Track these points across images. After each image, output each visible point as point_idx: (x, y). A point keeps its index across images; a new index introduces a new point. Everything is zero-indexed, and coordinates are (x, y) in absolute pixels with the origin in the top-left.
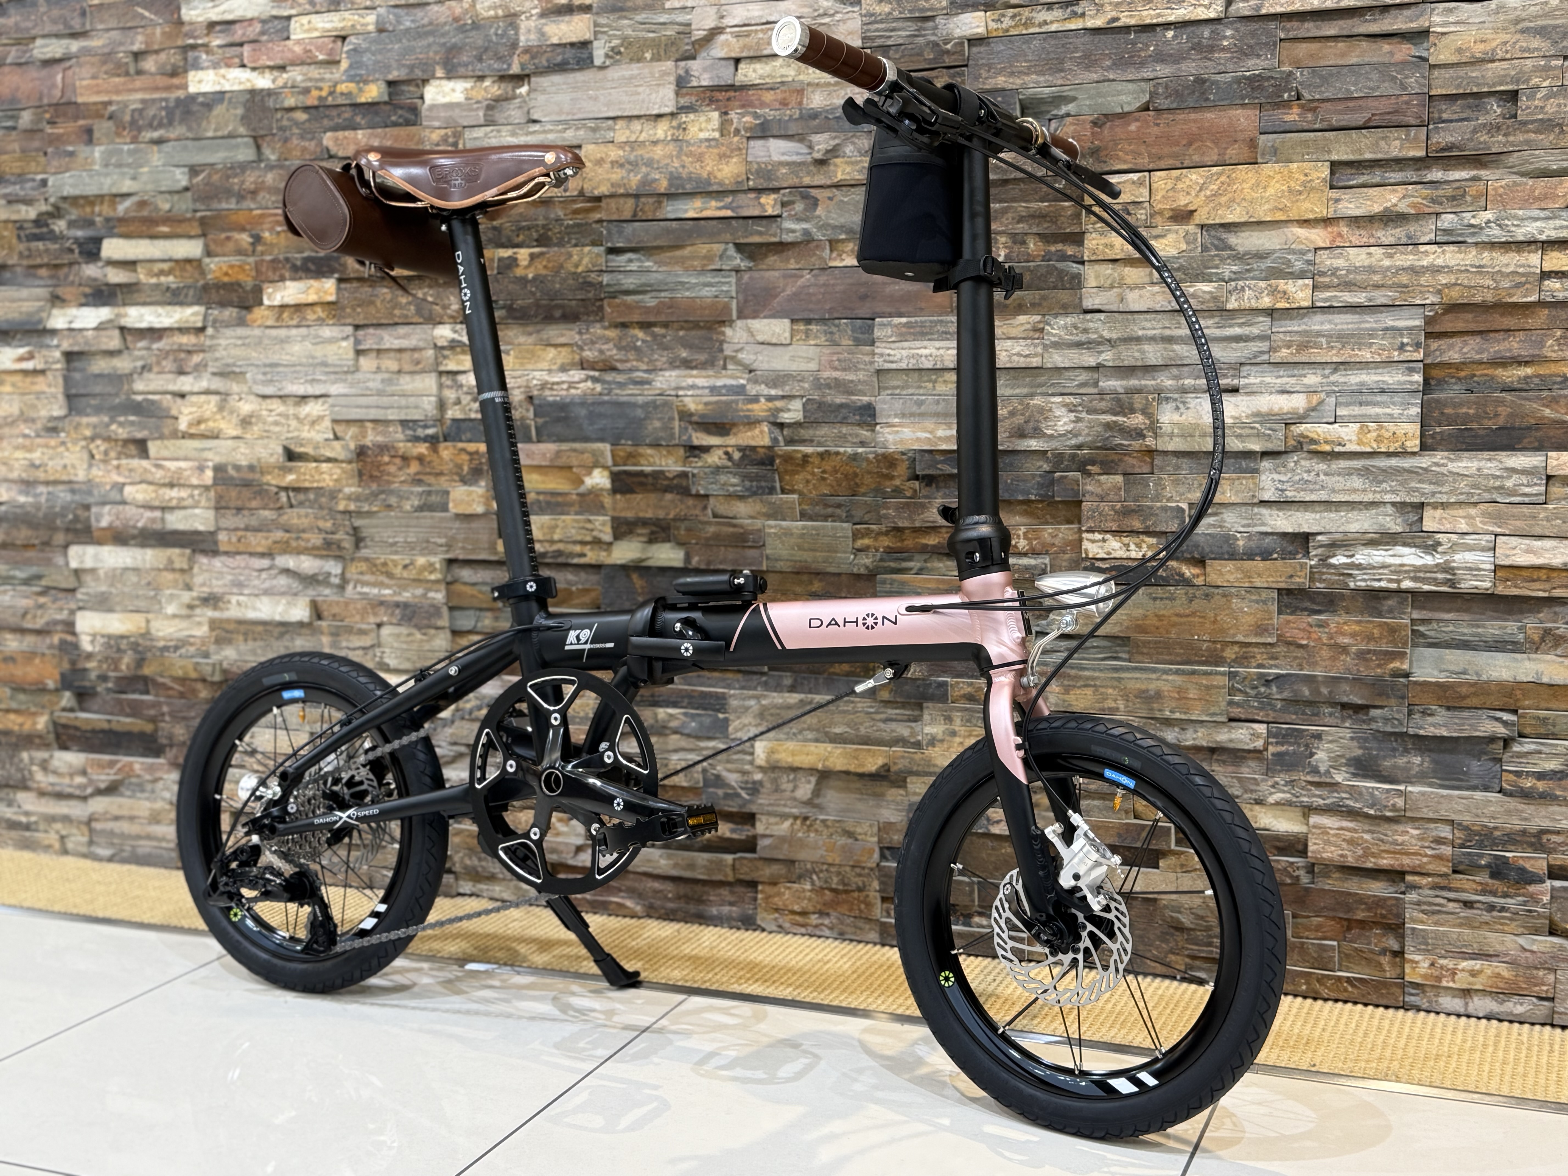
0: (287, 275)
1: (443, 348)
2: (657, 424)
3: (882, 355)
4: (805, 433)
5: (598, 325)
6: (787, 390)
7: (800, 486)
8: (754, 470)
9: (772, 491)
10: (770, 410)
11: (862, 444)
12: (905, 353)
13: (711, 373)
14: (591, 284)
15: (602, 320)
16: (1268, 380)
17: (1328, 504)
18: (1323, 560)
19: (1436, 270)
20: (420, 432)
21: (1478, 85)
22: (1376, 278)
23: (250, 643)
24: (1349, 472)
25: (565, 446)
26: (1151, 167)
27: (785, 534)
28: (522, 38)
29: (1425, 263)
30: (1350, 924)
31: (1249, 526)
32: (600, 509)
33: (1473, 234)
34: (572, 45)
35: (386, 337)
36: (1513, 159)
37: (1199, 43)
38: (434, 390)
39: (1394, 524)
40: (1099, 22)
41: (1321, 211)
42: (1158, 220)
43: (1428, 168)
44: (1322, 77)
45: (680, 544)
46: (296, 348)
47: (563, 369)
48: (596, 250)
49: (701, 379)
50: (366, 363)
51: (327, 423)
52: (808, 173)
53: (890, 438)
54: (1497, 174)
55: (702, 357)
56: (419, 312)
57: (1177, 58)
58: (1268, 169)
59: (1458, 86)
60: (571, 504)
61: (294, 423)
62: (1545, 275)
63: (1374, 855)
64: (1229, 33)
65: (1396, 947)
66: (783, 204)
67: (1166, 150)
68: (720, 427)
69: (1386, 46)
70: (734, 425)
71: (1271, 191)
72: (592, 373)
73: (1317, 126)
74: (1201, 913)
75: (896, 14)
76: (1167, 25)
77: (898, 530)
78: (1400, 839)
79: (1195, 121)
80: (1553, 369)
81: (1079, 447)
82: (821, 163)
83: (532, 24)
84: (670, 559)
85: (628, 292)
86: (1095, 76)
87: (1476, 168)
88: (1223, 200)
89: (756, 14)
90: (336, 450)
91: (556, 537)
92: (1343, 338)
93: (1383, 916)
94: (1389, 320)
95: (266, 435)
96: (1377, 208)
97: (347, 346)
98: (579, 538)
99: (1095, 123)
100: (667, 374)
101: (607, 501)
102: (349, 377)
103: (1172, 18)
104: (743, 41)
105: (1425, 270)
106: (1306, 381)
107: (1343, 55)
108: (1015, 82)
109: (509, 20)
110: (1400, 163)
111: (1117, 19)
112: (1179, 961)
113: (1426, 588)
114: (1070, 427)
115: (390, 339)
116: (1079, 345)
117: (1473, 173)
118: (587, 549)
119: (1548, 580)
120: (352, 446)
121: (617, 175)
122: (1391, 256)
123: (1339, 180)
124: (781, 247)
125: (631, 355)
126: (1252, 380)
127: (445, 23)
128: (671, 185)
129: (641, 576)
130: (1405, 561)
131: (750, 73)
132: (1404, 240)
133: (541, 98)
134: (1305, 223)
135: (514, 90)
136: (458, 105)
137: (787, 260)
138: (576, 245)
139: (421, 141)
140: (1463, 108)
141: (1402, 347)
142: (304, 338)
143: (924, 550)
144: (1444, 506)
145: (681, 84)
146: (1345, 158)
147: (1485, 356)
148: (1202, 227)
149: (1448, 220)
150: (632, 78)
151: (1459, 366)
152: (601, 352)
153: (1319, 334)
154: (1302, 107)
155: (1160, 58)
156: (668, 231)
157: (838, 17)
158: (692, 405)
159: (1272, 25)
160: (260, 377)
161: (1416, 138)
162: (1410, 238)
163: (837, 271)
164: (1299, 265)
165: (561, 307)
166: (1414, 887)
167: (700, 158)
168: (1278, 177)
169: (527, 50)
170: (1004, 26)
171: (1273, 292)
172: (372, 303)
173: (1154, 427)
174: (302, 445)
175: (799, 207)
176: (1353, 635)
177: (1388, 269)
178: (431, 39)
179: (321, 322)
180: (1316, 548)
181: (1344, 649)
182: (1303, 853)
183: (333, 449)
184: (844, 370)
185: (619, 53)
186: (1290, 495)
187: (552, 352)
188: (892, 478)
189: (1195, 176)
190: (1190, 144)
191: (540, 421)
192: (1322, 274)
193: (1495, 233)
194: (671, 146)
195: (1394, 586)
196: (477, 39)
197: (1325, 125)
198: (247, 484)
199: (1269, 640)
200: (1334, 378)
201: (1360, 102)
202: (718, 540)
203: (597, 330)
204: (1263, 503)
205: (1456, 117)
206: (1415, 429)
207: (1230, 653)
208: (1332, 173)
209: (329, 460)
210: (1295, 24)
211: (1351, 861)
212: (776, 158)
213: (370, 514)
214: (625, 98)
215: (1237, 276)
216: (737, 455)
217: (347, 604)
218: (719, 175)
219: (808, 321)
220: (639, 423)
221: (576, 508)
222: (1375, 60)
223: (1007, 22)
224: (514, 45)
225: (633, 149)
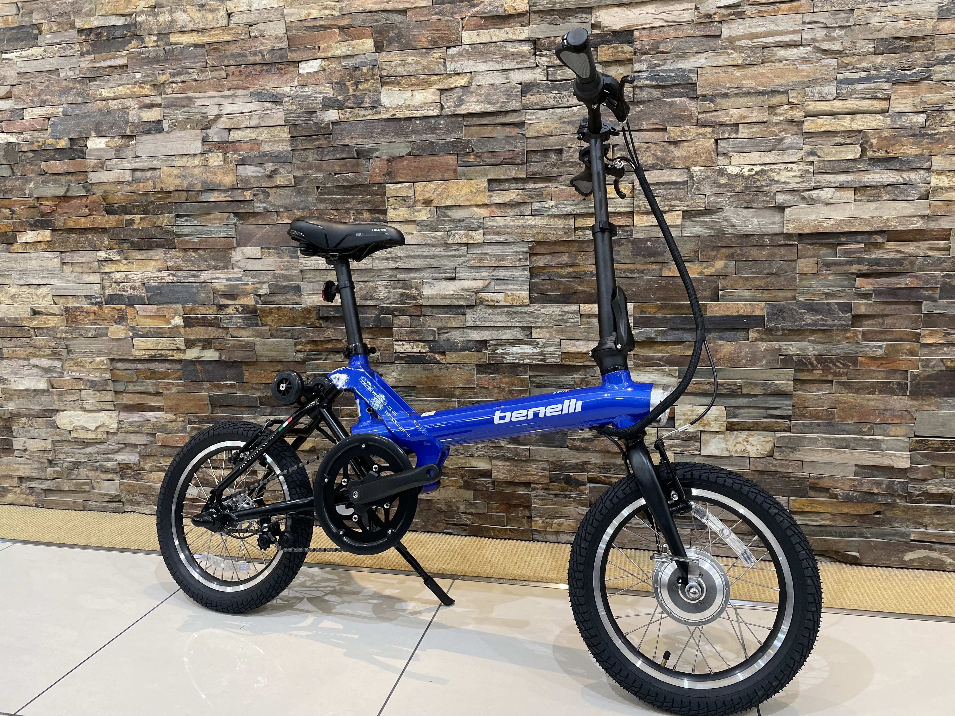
0: (28, 228)
1: (102, 261)
2: (203, 295)
3: (302, 263)
4: (270, 299)
5: (173, 250)
6: (261, 279)
7: (269, 323)
8: (248, 315)
9: (257, 325)
10: (253, 288)
11: (297, 303)
12: (312, 262)
13: (226, 271)
14: (169, 231)
15: (175, 248)
16: (467, 274)
17: (494, 328)
18: (494, 351)
19: (533, 227)
20: (94, 301)
21: (546, 146)
22: (508, 230)
23: (21, 400)
24: (502, 313)
25: (161, 306)
26: (414, 180)
27: (264, 345)
28: (130, 118)
29: (527, 224)
30: (510, 506)
31: (462, 337)
32: (179, 335)
33: (546, 211)
34: (153, 122)
35: (75, 257)
36: (561, 179)
37: (430, 126)
38: (99, 281)
39: (520, 335)
40: (387, 116)
41: (484, 201)
42: (418, 204)
43: (528, 182)
44: (481, 142)
45: (217, 350)
46: (34, 262)
47: (159, 270)
48: (170, 215)
49: (221, 275)
50: (67, 269)
51: (50, 297)
52: (264, 181)
53: (308, 300)
54: (556, 185)
55: (222, 265)
56: (90, 245)
57: (421, 133)
58: (462, 182)
59: (538, 147)
60: (166, 333)
61: (35, 297)
62: (576, 229)
63: (518, 476)
64: (442, 122)
65: (529, 515)
66: (254, 195)
67: (420, 173)
68: (233, 297)
69: (508, 129)
70: (238, 295)
71: (463, 192)
72: (172, 272)
73: (481, 164)
74: (449, 504)
75: (299, 110)
76: (417, 118)
77: (314, 342)
78: (528, 469)
79: (431, 160)
80: (581, 269)
81: (391, 304)
82: (270, 176)
83: (134, 112)
84: (213, 357)
85: (186, 235)
86: (387, 140)
87: (547, 183)
88: (444, 195)
89: (237, 109)
90: (55, 309)
91: (159, 348)
92: (496, 256)
93: (523, 502)
94: (515, 248)
95: (23, 303)
96: (507, 200)
97: (57, 261)
98: (170, 348)
99: (388, 161)
100: (206, 272)
101: (182, 331)
102: (59, 275)
103: (418, 115)
104: (231, 121)
105: (528, 226)
106: (482, 274)
107: (490, 133)
108: (354, 142)
109: (123, 110)
110: (516, 180)
111: (395, 115)
112: (442, 526)
113: (534, 362)
114: (386, 295)
115: (77, 258)
116: (388, 259)
117: (546, 185)
118: (174, 353)
119: (582, 358)
120: (62, 307)
121: (178, 181)
122: (514, 221)
123: (492, 187)
124: (255, 215)
125: (189, 264)
126: (460, 274)
127: (95, 112)
128: (202, 186)
129: (200, 364)
130: (526, 351)
131: (236, 135)
132: (519, 214)
133: (141, 146)
134: (479, 206)
135: (129, 142)
136: (103, 149)
137: (258, 221)
138: (161, 214)
139: (86, 166)
140: (541, 156)
141: (520, 260)
142: (37, 258)
143: (326, 350)
144: (540, 327)
145: (204, 140)
146: (493, 178)
147: (553, 264)
148: (437, 207)
149: (536, 205)
150: (181, 137)
151: (544, 268)
152: (175, 262)
153: (487, 254)
154: (474, 155)
155: (414, 132)
156: (202, 207)
157: (273, 111)
158: (219, 286)
159: (460, 119)
160: (18, 276)
161: (522, 170)
162: (521, 213)
163: (280, 225)
164: (477, 224)
165: (156, 242)
166: (535, 489)
167: (215, 174)
168: (466, 186)
169: (133, 124)
170: (347, 116)
171: (467, 236)
172: (68, 241)
173: (421, 295)
174: (39, 308)
175: (261, 196)
176: (506, 383)
177: (513, 226)
178: (88, 119)
179: (45, 250)
180: (490, 346)
181: (503, 389)
182: (490, 477)
183: (53, 309)
184: (286, 270)
185: (175, 126)
186: (478, 324)
187: (153, 262)
188: (310, 318)
189: (432, 185)
190: (429, 171)
191: (149, 294)
192: (487, 228)
193: (555, 211)
194: (201, 169)
195: (522, 362)
196: (109, 119)
197: (484, 163)
198: (14, 326)
199: (473, 386)
200: (494, 273)
201: (498, 154)
202: (233, 348)
203: (173, 252)
204: (468, 327)
205: (537, 160)
206: (526, 295)
207: (457, 392)
208: (489, 184)
209: (52, 314)
210: (470, 119)
211: (509, 479)
212: (250, 174)
213: (72, 339)
214: (180, 146)
215: (451, 229)
216: (240, 309)
217: (64, 381)
218: (224, 181)
219: (269, 248)
220: (195, 295)
221: (168, 334)
222: (503, 135)
223: (348, 115)
224: (127, 122)
225: (184, 169)
